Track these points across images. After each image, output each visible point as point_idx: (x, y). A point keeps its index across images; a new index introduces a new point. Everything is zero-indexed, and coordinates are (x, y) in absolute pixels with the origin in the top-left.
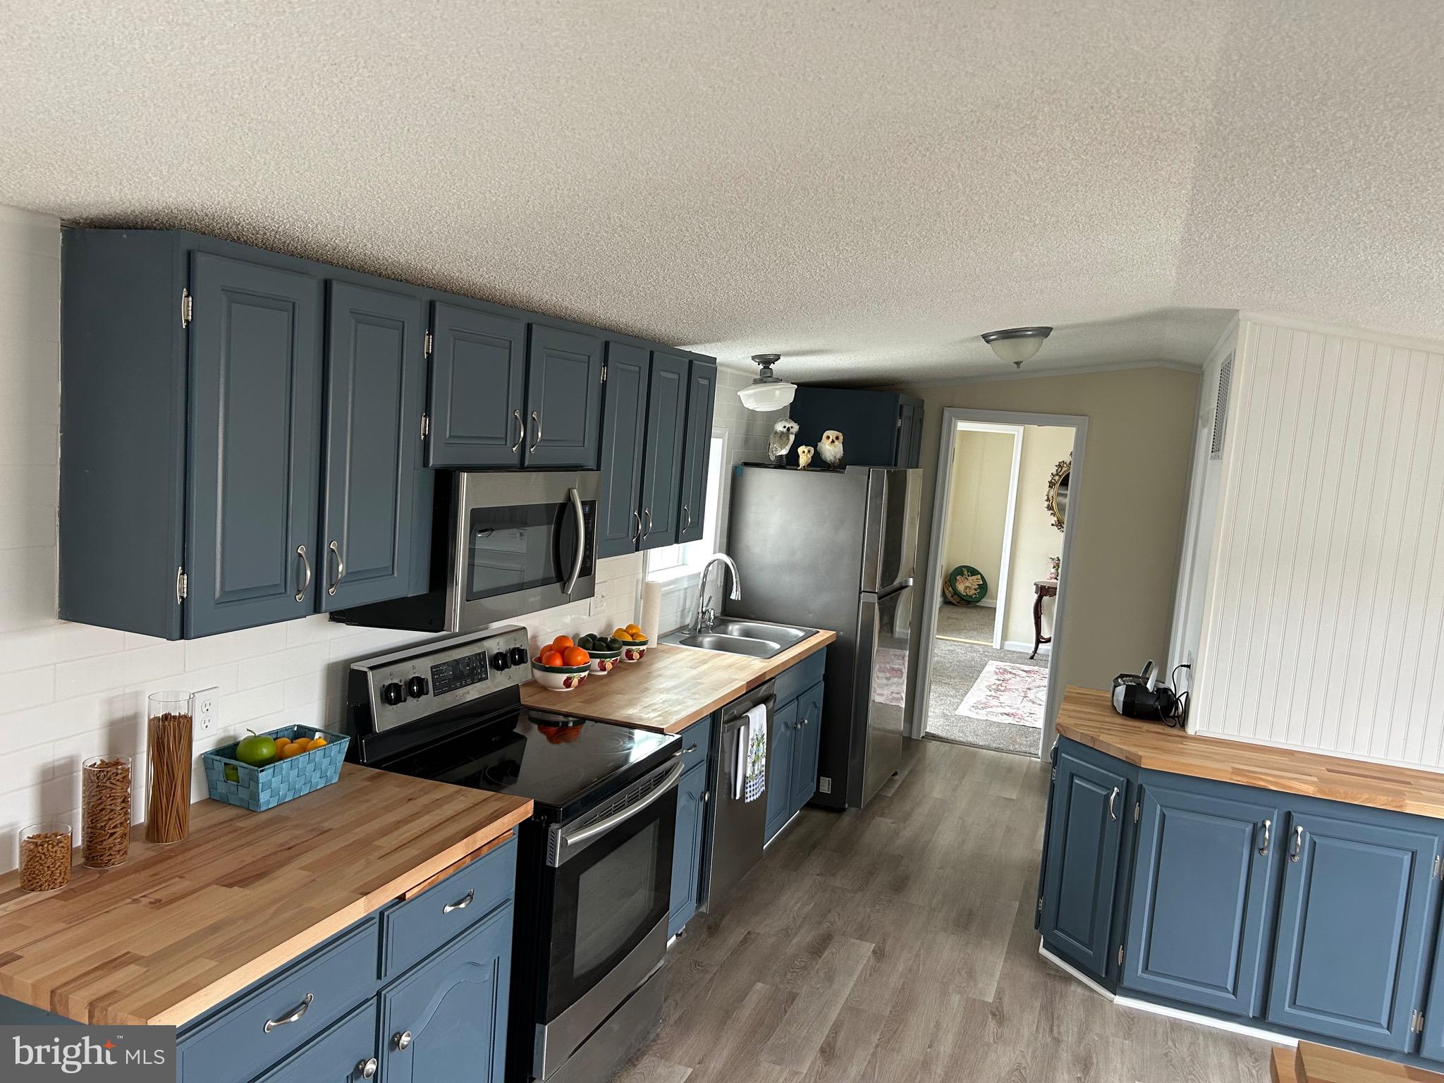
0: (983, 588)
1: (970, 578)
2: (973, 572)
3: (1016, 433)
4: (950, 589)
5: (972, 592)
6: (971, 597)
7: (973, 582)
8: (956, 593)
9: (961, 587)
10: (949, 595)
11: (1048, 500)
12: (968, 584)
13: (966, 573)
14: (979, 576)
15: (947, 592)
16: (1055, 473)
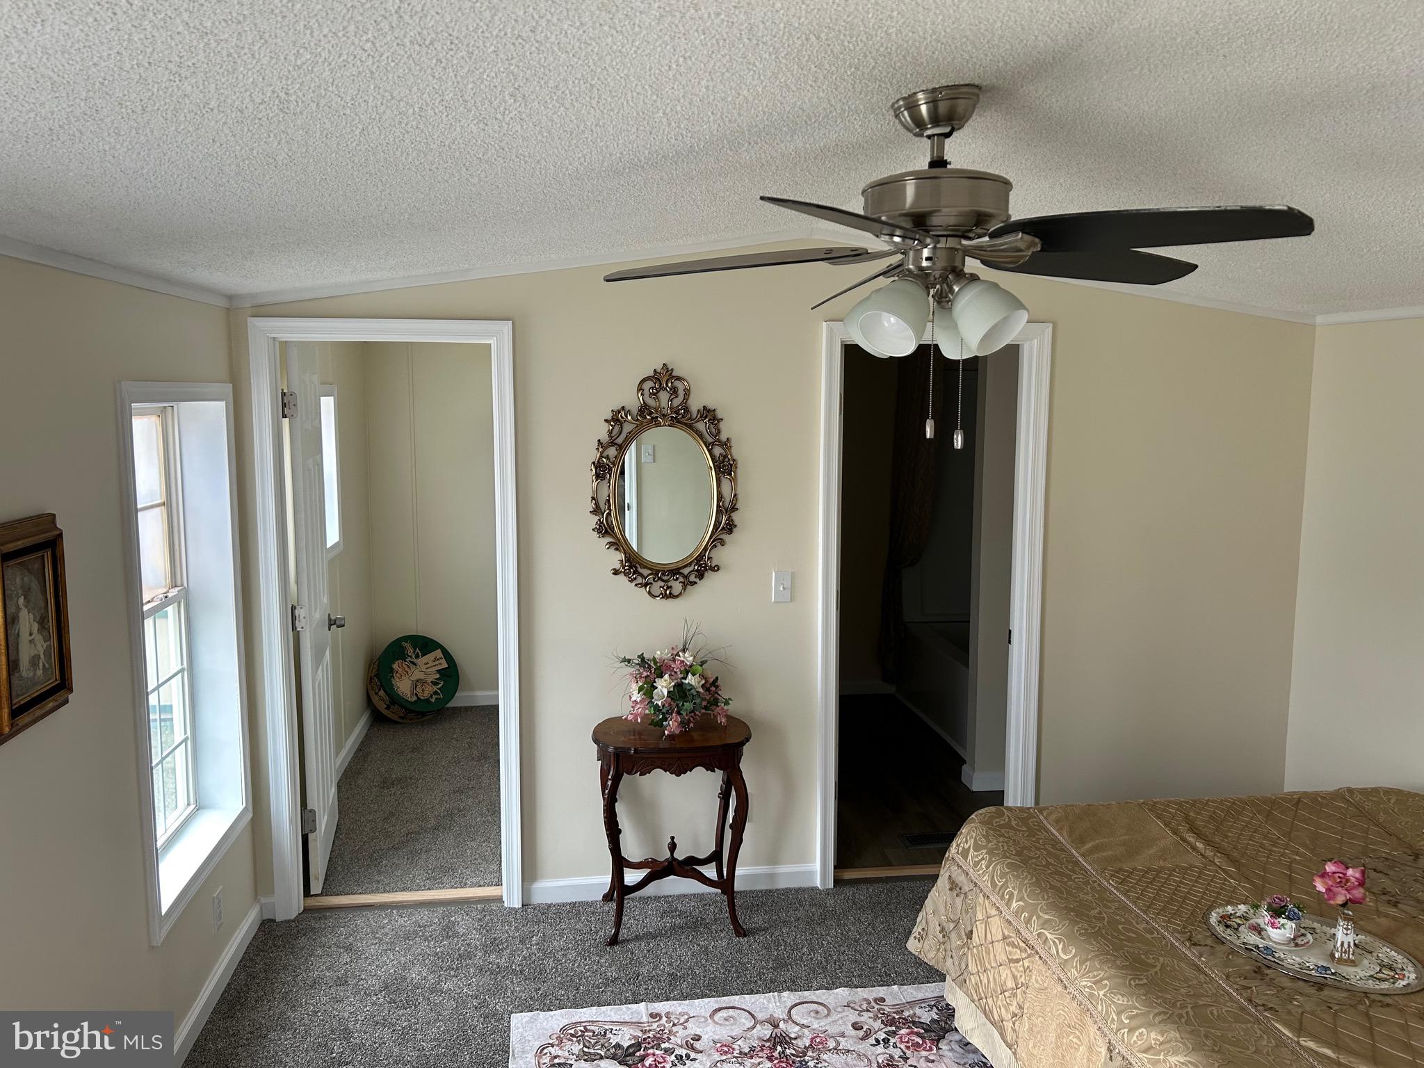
0: (451, 675)
1: (421, 661)
2: (425, 645)
3: (492, 342)
4: (382, 693)
5: (430, 689)
6: (427, 701)
7: (427, 667)
8: (395, 700)
9: (403, 686)
10: (381, 707)
11: (597, 511)
12: (417, 675)
13: (410, 651)
14: (438, 653)
15: (375, 699)
16: (605, 438)
